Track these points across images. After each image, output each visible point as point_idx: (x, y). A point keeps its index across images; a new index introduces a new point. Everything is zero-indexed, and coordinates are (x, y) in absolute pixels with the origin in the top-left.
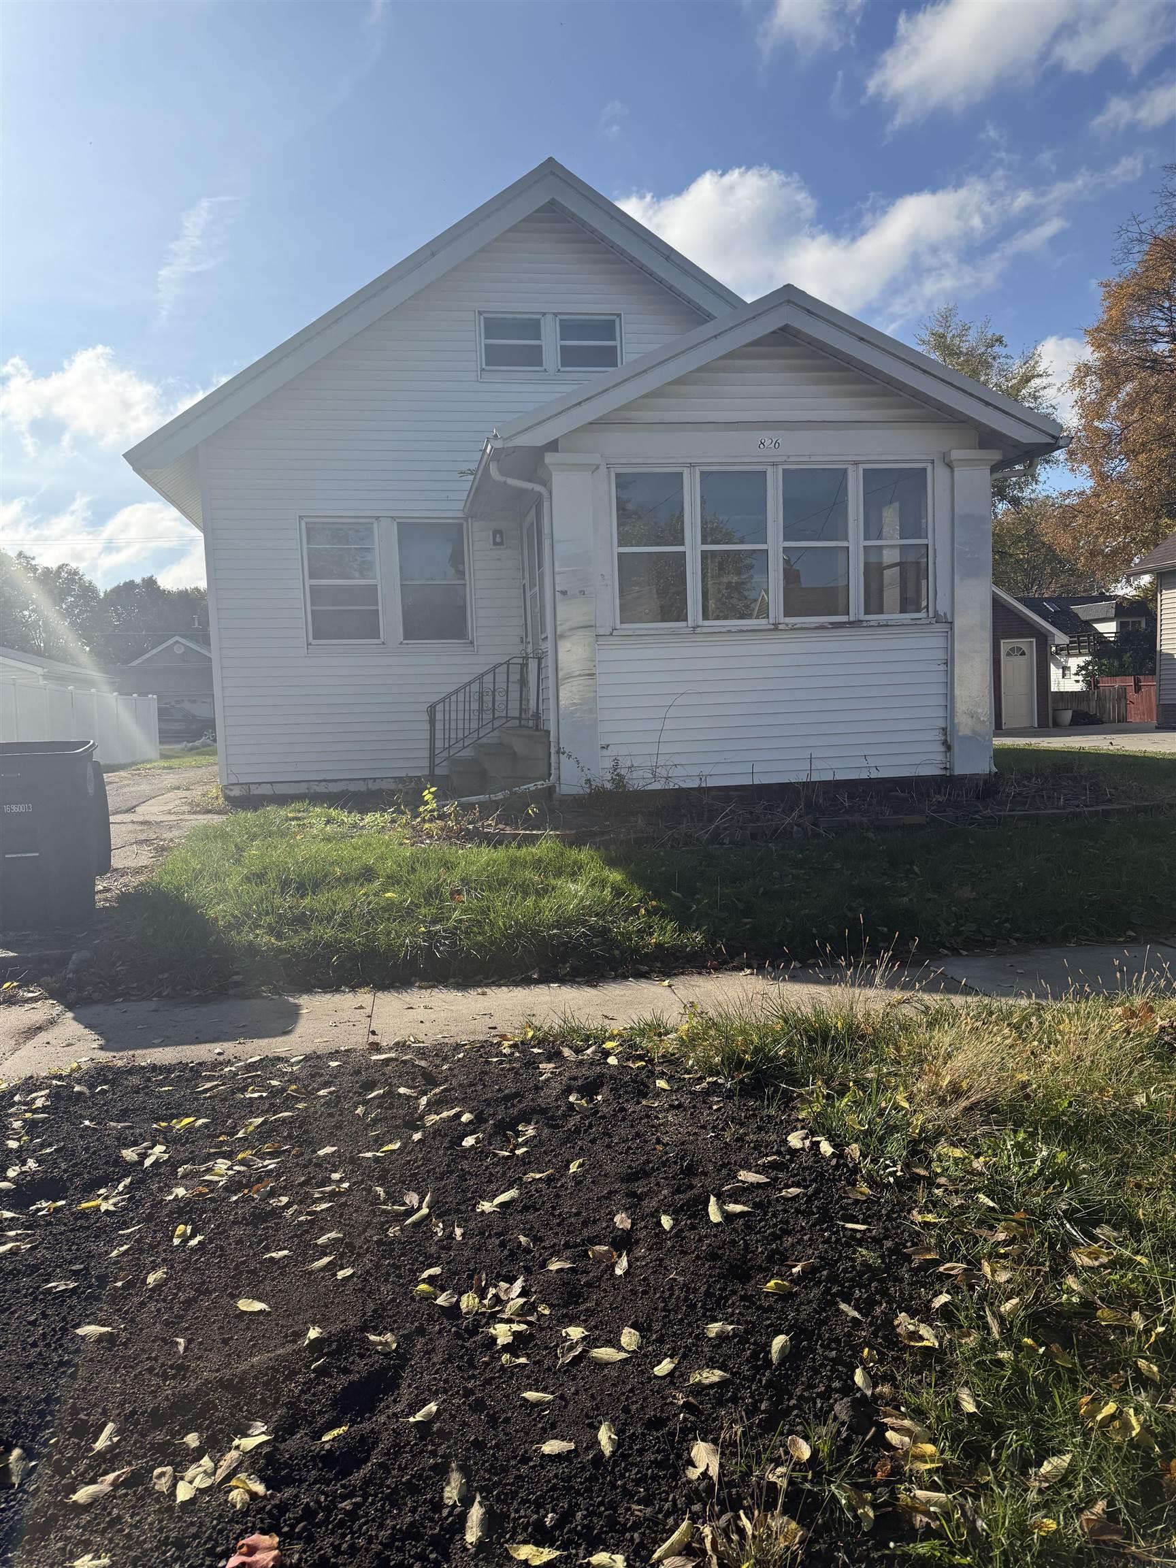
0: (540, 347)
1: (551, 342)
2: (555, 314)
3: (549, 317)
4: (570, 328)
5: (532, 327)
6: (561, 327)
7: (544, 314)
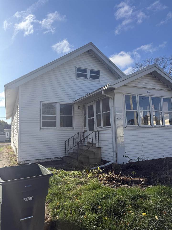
0: (86, 74)
1: (88, 74)
2: (89, 69)
3: (88, 70)
4: (91, 72)
5: (85, 71)
6: (90, 72)
7: (87, 69)
